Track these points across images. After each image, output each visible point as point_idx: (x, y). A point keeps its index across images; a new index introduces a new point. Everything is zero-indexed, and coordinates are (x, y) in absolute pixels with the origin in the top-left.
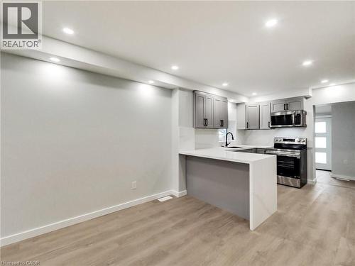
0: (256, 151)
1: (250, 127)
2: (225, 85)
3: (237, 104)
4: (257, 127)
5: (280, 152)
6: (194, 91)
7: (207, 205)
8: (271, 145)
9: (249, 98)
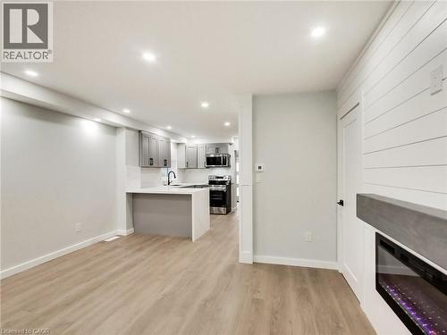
0: (195, 187)
1: (189, 166)
2: (169, 128)
3: (178, 144)
4: (195, 166)
5: (214, 188)
6: (140, 131)
7: (157, 235)
8: (207, 183)
9: (189, 139)
